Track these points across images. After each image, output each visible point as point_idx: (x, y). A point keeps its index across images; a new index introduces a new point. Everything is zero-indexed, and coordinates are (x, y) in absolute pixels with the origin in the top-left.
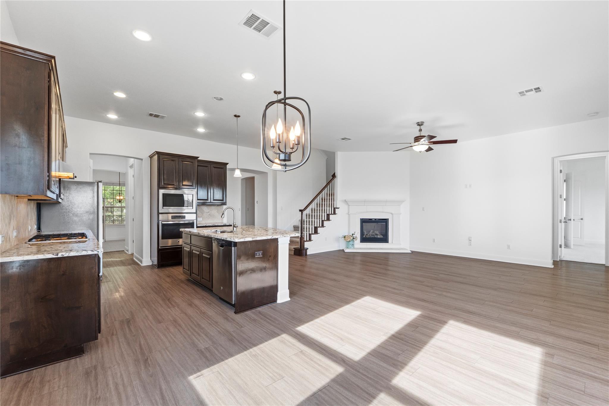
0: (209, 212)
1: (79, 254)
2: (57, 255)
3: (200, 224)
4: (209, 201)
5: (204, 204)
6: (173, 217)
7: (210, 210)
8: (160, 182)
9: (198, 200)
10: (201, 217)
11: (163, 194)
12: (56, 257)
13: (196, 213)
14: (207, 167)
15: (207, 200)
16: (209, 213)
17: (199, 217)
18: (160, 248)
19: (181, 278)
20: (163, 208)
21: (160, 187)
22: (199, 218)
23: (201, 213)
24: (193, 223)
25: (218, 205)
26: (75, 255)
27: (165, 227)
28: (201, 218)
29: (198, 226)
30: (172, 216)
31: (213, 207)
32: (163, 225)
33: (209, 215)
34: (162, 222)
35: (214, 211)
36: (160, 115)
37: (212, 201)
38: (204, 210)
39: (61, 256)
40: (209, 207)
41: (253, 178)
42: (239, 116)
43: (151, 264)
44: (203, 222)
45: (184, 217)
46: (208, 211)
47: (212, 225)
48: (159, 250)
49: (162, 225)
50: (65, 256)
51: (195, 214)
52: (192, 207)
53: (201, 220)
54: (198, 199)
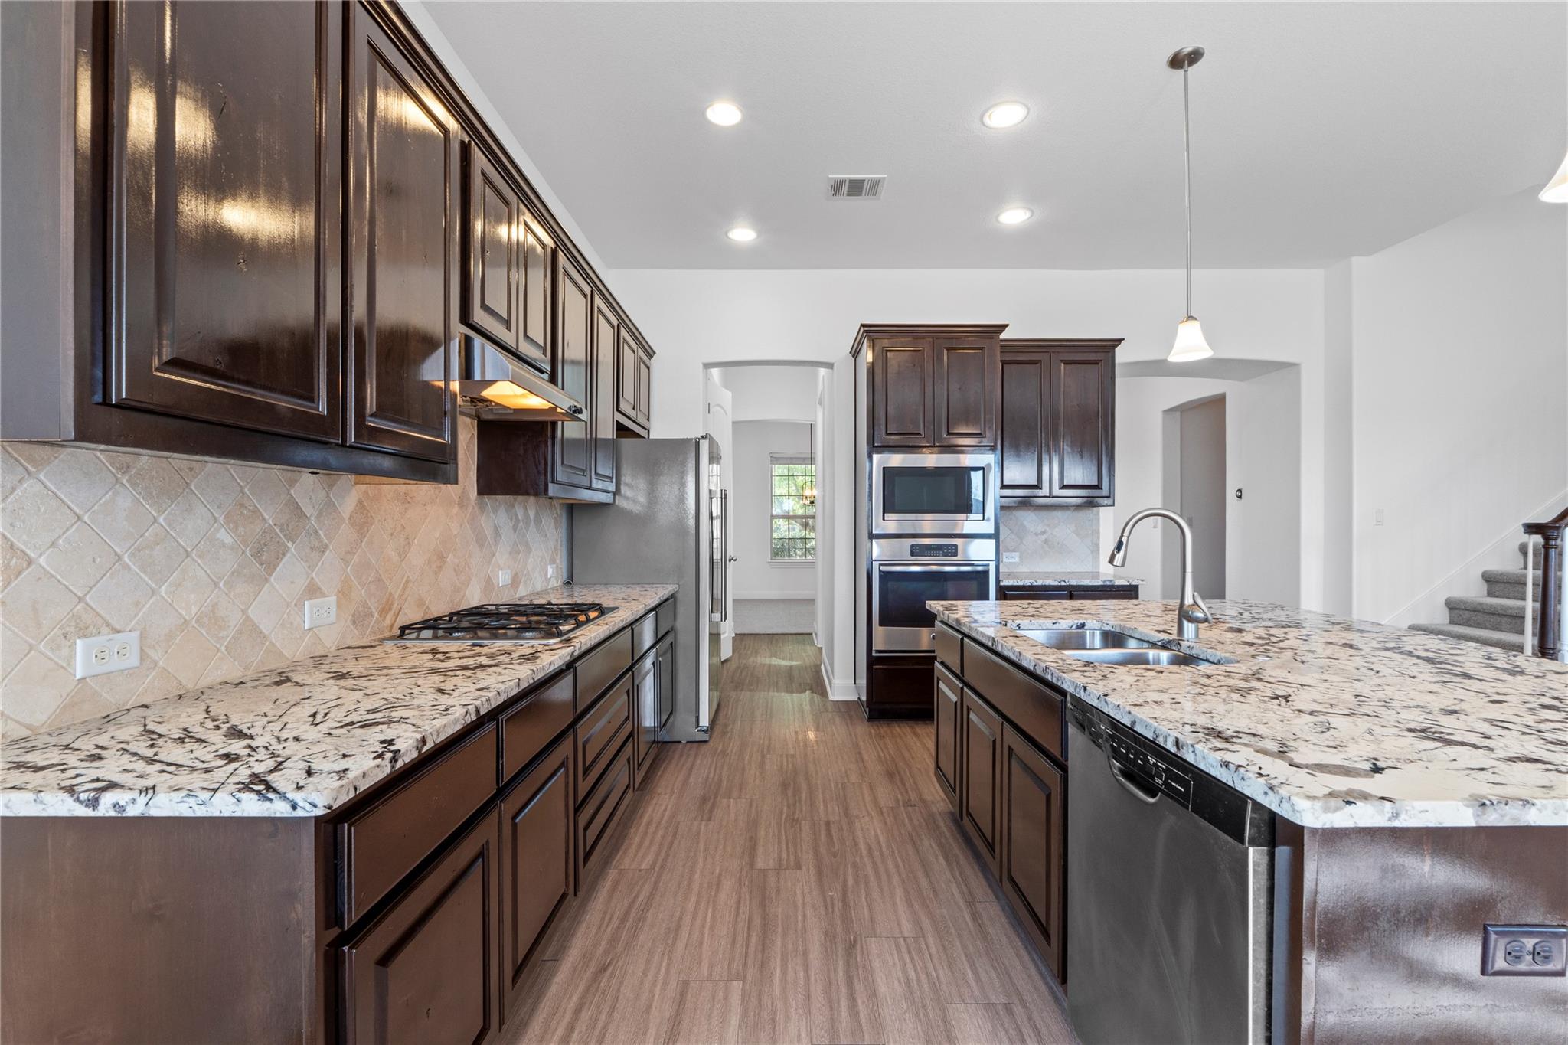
0: (1044, 533)
1: (196, 807)
2: (94, 803)
3: (1009, 575)
4: (1045, 491)
5: (1025, 503)
6: (915, 551)
7: (1048, 526)
8: (876, 428)
9: (1004, 487)
10: (1014, 551)
11: (884, 468)
12: (89, 812)
13: (995, 536)
14: (1039, 365)
15: (1037, 487)
16: (1043, 537)
17: (1008, 550)
18: (874, 654)
19: (929, 798)
20: (884, 519)
21: (874, 447)
22: (1008, 554)
23: (1013, 537)
24: (986, 573)
25: (1078, 507)
26: (177, 814)
27: (890, 584)
28: (1017, 554)
29: (1002, 584)
30: (912, 546)
31: (1058, 514)
32: (885, 576)
33: (1046, 541)
34: (880, 565)
35: (1063, 527)
36: (863, 181)
37: (1056, 491)
38: (1025, 523)
39: (112, 813)
40: (1044, 514)
41: (1219, 401)
42: (1195, 56)
43: (855, 698)
44: (1024, 569)
45: (953, 551)
46: (1040, 528)
47: (1056, 583)
48: (872, 662)
49: (880, 576)
50: (132, 811)
51: (993, 542)
52: (982, 515)
53: (1017, 560)
54: (1004, 483)
